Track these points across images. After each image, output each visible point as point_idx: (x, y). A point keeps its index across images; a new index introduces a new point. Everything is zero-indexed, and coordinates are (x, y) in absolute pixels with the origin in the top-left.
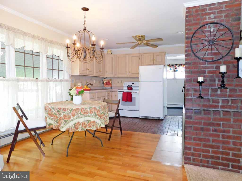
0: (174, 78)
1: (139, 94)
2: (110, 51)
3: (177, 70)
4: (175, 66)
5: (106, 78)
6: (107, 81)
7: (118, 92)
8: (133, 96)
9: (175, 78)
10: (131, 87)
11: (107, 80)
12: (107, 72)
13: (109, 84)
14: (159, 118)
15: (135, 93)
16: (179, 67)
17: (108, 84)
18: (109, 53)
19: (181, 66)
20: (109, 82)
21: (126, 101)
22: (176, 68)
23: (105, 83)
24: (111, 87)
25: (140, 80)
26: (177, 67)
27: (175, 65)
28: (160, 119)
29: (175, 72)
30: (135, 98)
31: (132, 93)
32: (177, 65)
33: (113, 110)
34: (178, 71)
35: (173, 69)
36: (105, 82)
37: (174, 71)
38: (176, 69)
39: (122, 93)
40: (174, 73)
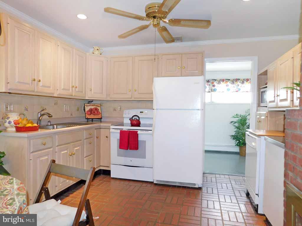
0: (210, 101)
1: (152, 134)
2: (98, 50)
3: (216, 89)
4: (212, 83)
5: (92, 102)
6: (93, 107)
7: (111, 130)
8: (141, 138)
9: (213, 102)
10: (138, 119)
11: (93, 105)
12: (91, 90)
13: (96, 112)
14: (195, 184)
15: (144, 132)
16: (218, 83)
17: (94, 112)
18: (97, 52)
19: (221, 82)
20: (96, 109)
21: (127, 149)
22: (214, 86)
23: (88, 111)
24: (101, 119)
25: (155, 107)
26: (215, 83)
27: (213, 81)
28: (197, 186)
29: (212, 92)
30: (145, 142)
31: (139, 132)
32: (216, 80)
33: (101, 165)
34: (217, 91)
35: (209, 87)
36: (87, 109)
37: (211, 90)
38: (213, 88)
39: (119, 131)
40: (210, 93)
